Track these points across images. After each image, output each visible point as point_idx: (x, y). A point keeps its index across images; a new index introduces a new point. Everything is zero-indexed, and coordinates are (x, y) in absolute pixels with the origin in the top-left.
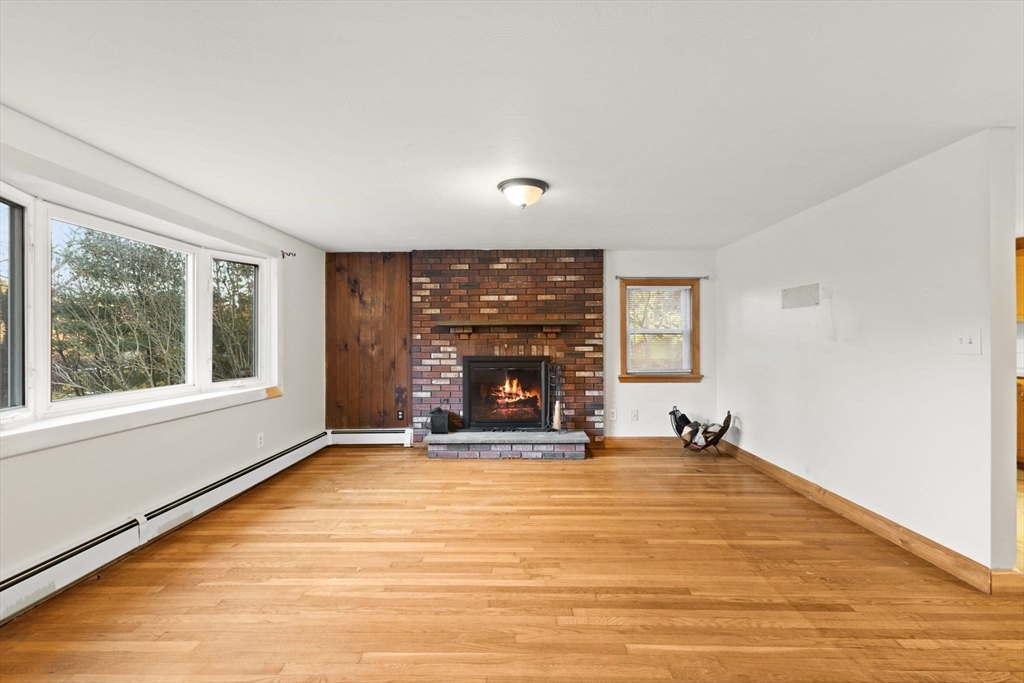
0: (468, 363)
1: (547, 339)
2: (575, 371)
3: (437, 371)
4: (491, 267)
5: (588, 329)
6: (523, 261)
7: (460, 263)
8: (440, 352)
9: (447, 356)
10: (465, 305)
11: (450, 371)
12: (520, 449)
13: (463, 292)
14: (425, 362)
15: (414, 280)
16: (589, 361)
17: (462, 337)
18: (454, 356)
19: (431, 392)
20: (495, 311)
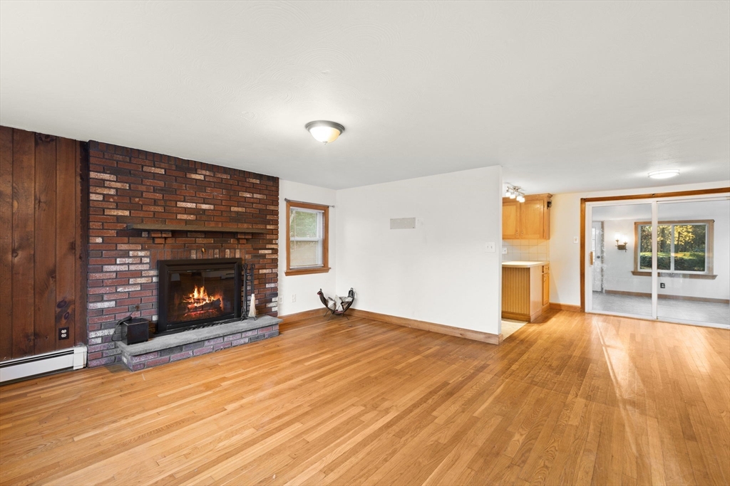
0: (163, 267)
1: (239, 243)
2: (259, 269)
3: (123, 278)
4: (188, 176)
5: (268, 237)
6: (219, 175)
7: (154, 167)
8: (129, 257)
9: (138, 260)
10: (160, 209)
11: (141, 277)
12: (231, 339)
13: (159, 196)
14: (106, 268)
15: (93, 175)
16: (269, 261)
17: (157, 241)
18: (147, 260)
19: (115, 300)
20: (192, 217)
